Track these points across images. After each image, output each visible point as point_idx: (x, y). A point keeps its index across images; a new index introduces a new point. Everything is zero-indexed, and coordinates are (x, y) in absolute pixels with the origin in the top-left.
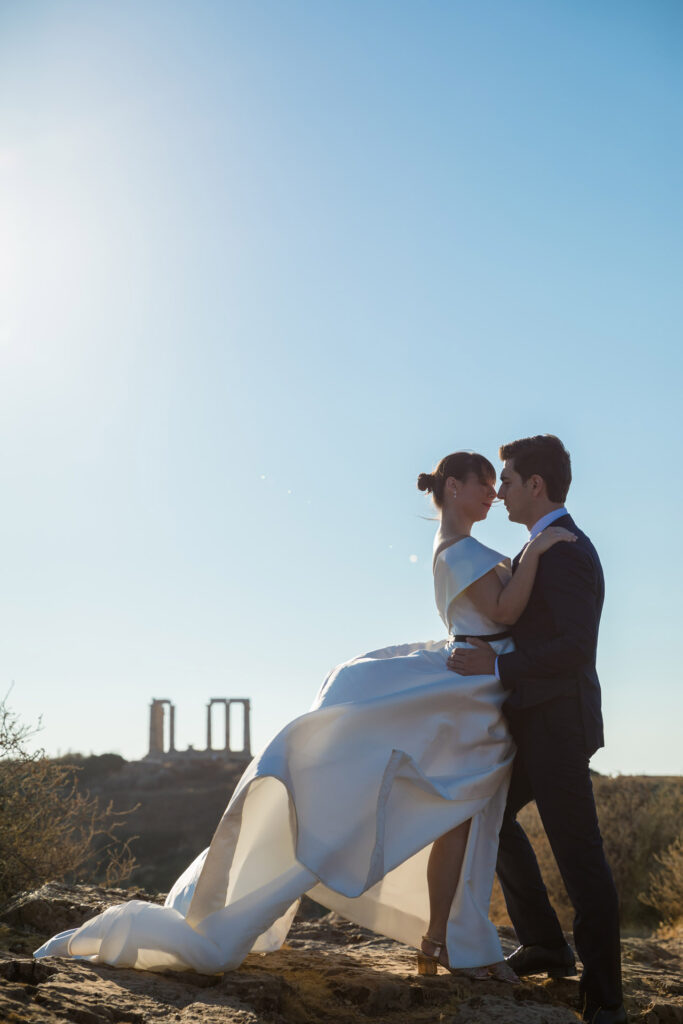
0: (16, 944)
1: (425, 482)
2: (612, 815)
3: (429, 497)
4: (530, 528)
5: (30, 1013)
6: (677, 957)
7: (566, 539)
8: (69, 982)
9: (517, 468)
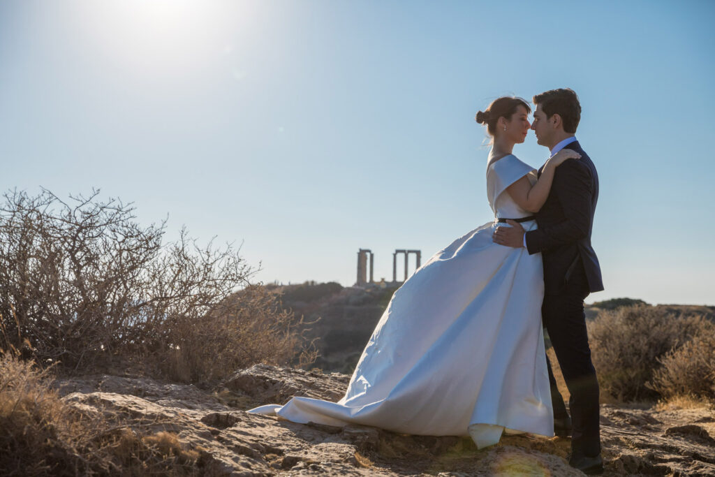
0: (232, 401)
1: (481, 117)
2: (636, 331)
3: (485, 127)
4: (551, 150)
5: (211, 446)
6: (661, 423)
7: (573, 157)
8: (247, 427)
9: (544, 110)
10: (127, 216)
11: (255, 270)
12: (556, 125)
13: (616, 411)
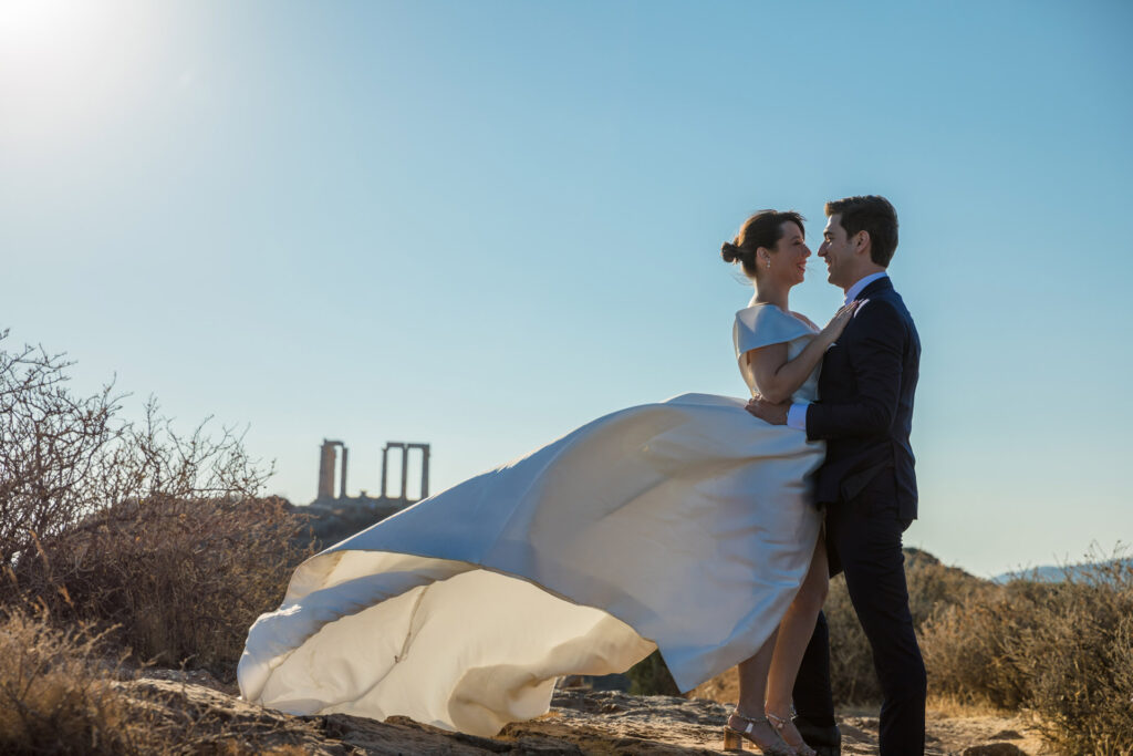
4: (846, 292)
9: (843, 224)
10: (54, 376)
11: (263, 474)
12: (861, 248)
13: (866, 719)
